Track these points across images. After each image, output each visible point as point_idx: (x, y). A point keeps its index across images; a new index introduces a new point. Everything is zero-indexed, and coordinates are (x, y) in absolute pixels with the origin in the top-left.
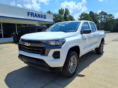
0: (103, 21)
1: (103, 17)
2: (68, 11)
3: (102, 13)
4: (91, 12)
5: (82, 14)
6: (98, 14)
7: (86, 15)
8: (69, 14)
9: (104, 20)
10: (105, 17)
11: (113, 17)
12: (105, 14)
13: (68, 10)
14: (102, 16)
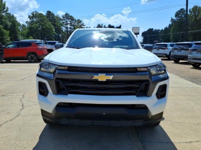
0: (69, 30)
1: (69, 22)
2: (5, 4)
3: (67, 16)
4: (49, 13)
5: (33, 14)
6: (61, 18)
7: (41, 17)
8: (7, 11)
9: (70, 28)
10: (71, 24)
11: (83, 25)
12: (72, 18)
13: (4, 2)
14: (67, 21)
